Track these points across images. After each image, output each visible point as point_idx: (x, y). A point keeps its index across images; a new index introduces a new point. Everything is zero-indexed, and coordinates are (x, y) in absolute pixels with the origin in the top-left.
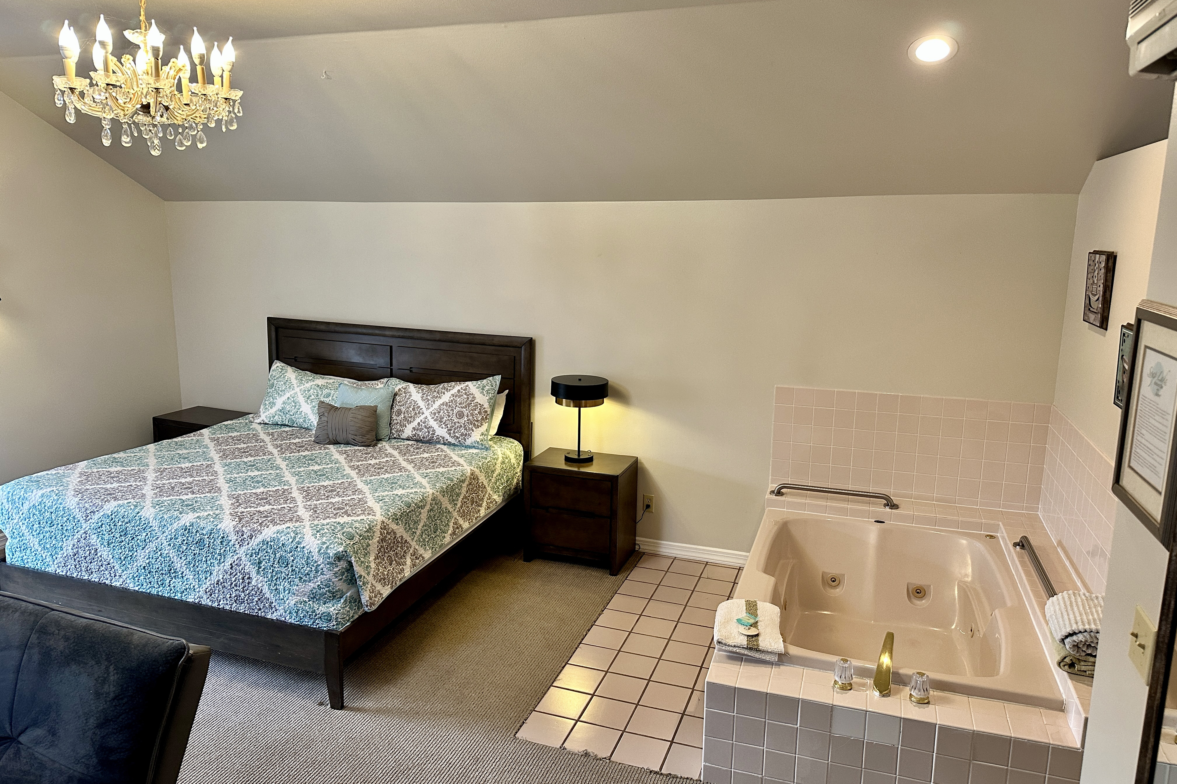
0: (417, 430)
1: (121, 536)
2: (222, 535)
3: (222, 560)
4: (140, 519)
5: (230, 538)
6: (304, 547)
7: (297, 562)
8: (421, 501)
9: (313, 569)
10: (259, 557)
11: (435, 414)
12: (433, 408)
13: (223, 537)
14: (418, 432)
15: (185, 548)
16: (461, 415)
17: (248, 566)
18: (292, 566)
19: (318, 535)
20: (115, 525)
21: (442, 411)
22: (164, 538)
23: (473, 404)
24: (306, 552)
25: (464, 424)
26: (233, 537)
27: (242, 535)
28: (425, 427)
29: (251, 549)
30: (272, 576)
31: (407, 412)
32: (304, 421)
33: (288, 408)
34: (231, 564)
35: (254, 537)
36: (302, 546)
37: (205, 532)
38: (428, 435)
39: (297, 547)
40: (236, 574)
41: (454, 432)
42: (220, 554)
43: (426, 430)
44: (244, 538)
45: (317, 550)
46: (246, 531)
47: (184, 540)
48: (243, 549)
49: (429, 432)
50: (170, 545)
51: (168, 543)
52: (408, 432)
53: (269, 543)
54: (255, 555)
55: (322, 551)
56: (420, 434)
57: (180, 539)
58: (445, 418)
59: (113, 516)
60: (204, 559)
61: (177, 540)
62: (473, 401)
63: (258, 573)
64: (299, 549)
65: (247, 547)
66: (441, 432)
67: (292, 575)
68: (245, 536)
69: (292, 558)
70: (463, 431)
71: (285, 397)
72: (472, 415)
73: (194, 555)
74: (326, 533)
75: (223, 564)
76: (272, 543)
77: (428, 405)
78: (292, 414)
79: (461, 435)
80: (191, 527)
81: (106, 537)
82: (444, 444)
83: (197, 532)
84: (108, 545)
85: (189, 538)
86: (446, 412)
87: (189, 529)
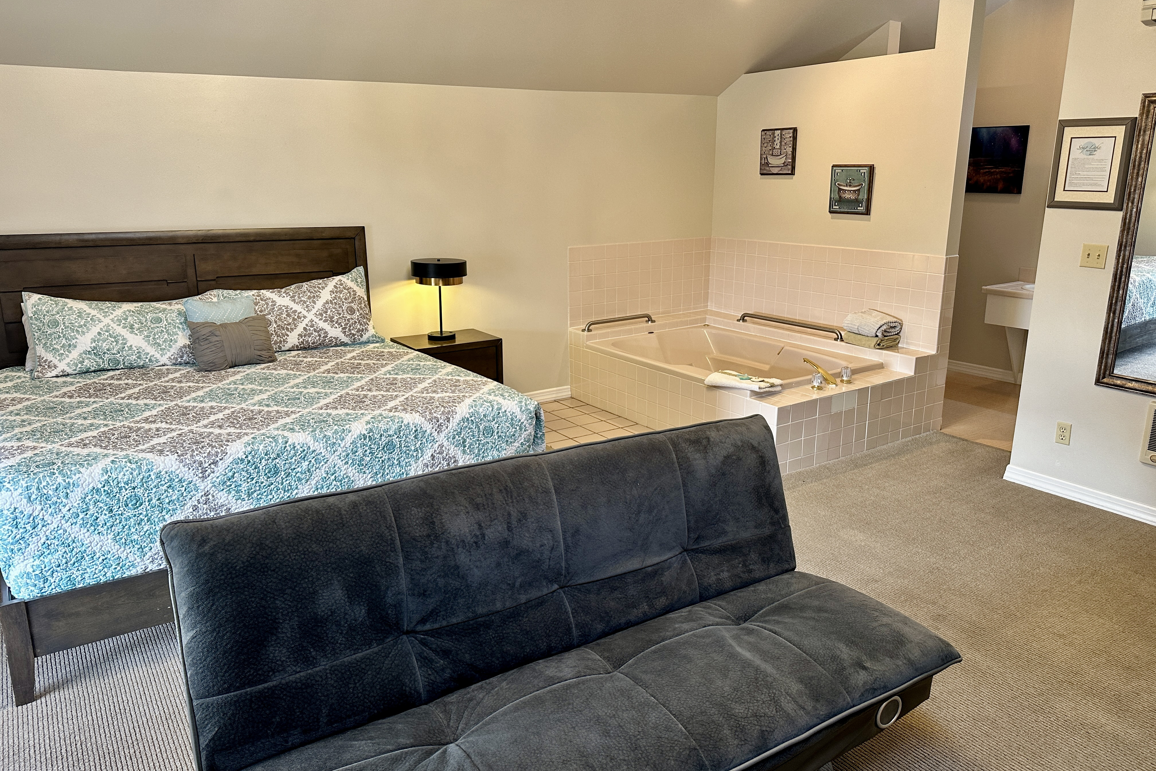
0: (305, 336)
1: (269, 477)
2: (414, 429)
3: (420, 455)
4: (294, 447)
5: (424, 429)
6: (505, 411)
7: (502, 427)
9: (518, 428)
10: (462, 436)
11: (321, 315)
13: (416, 431)
14: (306, 338)
15: (368, 459)
16: (352, 311)
17: (452, 450)
18: (498, 433)
20: (256, 468)
21: (329, 311)
22: (336, 458)
23: (357, 298)
24: (509, 414)
25: (358, 319)
26: (428, 427)
27: (438, 421)
28: (315, 331)
29: (452, 431)
30: (479, 451)
31: (280, 319)
32: (139, 357)
34: (432, 455)
35: (451, 419)
36: (503, 410)
37: (391, 432)
38: (319, 339)
39: (499, 413)
40: (440, 463)
41: (350, 330)
42: (416, 450)
43: (317, 334)
44: (441, 423)
45: (519, 409)
46: (439, 416)
47: (366, 451)
48: (442, 435)
49: (320, 336)
50: (347, 463)
51: (344, 462)
52: (293, 339)
53: (470, 419)
54: (457, 436)
55: (523, 408)
56: (310, 339)
57: (360, 451)
58: (336, 317)
59: (250, 458)
60: (396, 462)
61: (357, 454)
63: (464, 452)
64: (501, 414)
65: (446, 431)
66: (335, 332)
67: (499, 441)
68: (441, 421)
69: (497, 425)
70: (359, 326)
72: (361, 309)
73: (383, 461)
75: (422, 458)
76: (473, 418)
77: (307, 306)
79: (358, 332)
80: (371, 434)
81: (244, 487)
82: (336, 345)
83: (381, 436)
84: (249, 495)
85: (372, 446)
86: (334, 310)
87: (370, 436)
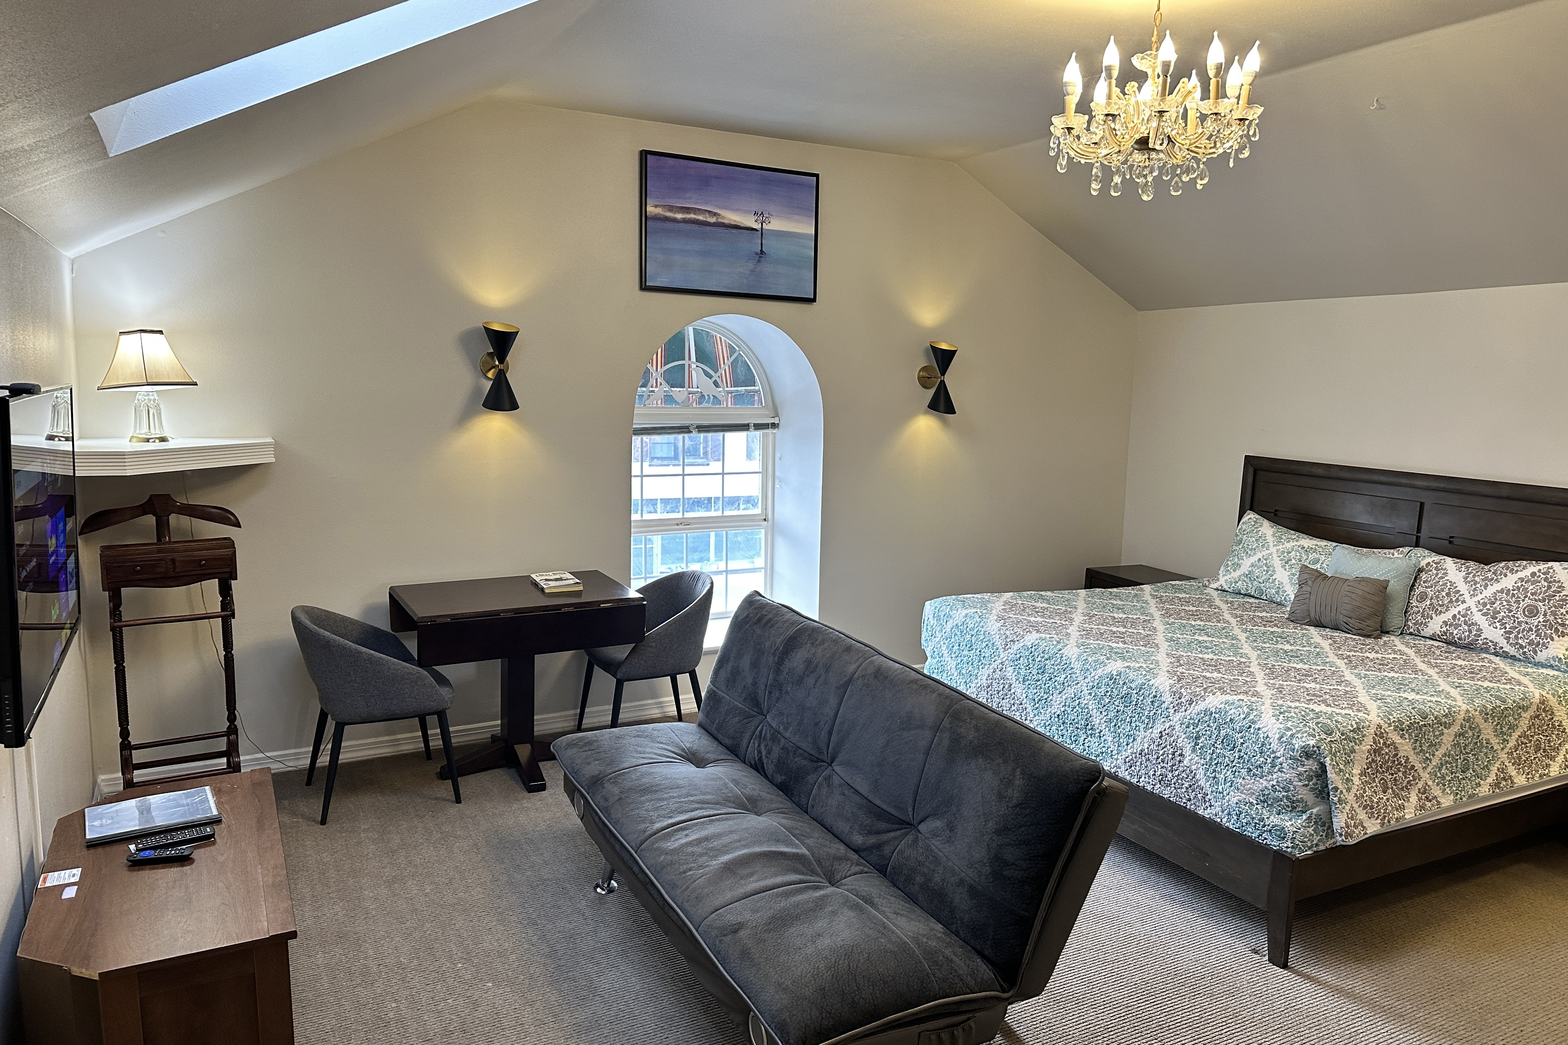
0: (1451, 625)
1: (1038, 673)
2: (1154, 693)
3: (1150, 725)
4: (1062, 657)
5: (1163, 699)
6: (1259, 729)
7: (1248, 747)
8: (1446, 716)
9: (1269, 761)
10: (1197, 730)
11: (1485, 605)
12: (1483, 596)
13: (1155, 696)
14: (1451, 630)
15: (1107, 701)
16: (1532, 612)
17: (1181, 739)
18: (1240, 751)
19: (1281, 717)
20: (1033, 660)
21: (1498, 602)
22: (1085, 684)
23: (1557, 598)
24: (1262, 736)
25: (1537, 626)
26: (1167, 698)
27: (1180, 698)
28: (1465, 623)
29: (1189, 717)
30: (1211, 759)
31: (1437, 597)
33: (1257, 572)
34: (1161, 732)
35: (1194, 703)
36: (1257, 727)
37: (1133, 686)
38: (1469, 636)
39: (1250, 727)
40: (1166, 747)
41: (1516, 637)
42: (1148, 717)
43: (1466, 628)
44: (1182, 702)
45: (1277, 736)
46: (1185, 694)
47: (1107, 692)
48: (1179, 716)
49: (1470, 632)
50: (1090, 694)
51: (1089, 692)
52: (1435, 625)
53: (1213, 715)
54: (1192, 727)
55: (1284, 739)
56: (1455, 632)
57: (1103, 689)
58: (1502, 614)
59: (1033, 649)
60: (1128, 719)
61: (1100, 690)
62: (1560, 592)
63: (1194, 750)
64: (1252, 730)
65: (1183, 714)
66: (1493, 634)
67: (1239, 763)
68: (1183, 700)
69: (1242, 741)
70: (1533, 636)
71: (1255, 558)
72: (1554, 614)
73: (1118, 712)
74: (1292, 717)
75: (1151, 730)
76: (1217, 716)
77: (1475, 590)
78: (1261, 581)
79: (1529, 644)
80: (1118, 677)
81: (1023, 672)
82: (1496, 654)
83: (1124, 684)
84: (1024, 681)
85: (1114, 690)
86: (1505, 603)
87: (1116, 679)
